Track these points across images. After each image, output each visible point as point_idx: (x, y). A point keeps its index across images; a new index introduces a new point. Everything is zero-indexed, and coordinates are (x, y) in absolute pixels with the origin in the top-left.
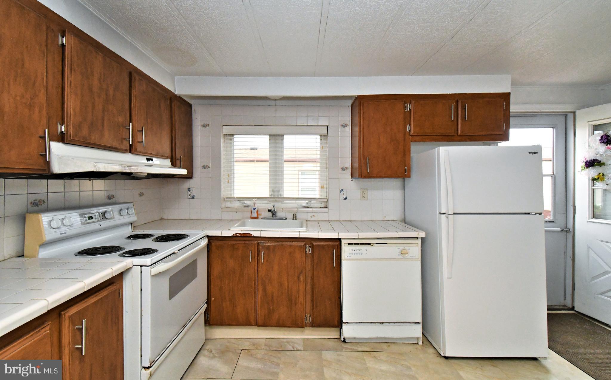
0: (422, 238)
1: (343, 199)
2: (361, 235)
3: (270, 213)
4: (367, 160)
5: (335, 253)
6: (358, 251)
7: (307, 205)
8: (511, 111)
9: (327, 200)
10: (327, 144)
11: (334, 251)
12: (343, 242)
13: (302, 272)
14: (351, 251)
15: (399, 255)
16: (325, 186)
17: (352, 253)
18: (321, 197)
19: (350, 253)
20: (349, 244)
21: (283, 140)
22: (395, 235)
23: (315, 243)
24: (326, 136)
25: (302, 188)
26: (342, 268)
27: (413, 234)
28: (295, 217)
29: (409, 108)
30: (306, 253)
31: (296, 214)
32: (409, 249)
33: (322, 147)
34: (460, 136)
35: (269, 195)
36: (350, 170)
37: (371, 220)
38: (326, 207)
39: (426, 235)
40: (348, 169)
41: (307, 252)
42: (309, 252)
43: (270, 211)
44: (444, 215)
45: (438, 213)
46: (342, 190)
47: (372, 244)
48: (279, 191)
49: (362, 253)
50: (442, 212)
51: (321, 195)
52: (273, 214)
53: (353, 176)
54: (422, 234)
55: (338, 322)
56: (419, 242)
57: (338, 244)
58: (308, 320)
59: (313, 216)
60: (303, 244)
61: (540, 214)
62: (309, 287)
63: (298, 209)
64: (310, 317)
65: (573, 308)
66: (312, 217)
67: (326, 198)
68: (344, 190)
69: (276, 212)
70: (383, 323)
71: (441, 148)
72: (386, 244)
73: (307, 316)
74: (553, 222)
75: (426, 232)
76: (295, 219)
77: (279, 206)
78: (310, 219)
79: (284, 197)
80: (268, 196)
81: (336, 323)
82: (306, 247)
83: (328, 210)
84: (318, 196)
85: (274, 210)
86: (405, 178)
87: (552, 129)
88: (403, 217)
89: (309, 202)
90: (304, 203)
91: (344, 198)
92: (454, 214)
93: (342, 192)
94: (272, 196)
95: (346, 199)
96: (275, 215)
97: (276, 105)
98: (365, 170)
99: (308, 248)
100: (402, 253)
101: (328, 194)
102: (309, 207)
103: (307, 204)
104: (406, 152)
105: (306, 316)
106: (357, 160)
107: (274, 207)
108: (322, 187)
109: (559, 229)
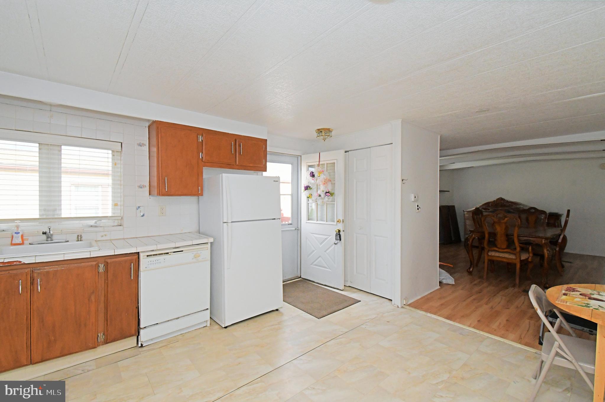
0: (211, 243)
1: (140, 216)
2: (160, 247)
3: (44, 236)
4: (165, 180)
5: (133, 267)
6: (157, 261)
7: (96, 225)
8: (267, 150)
9: (122, 218)
10: (121, 160)
11: (131, 265)
12: (141, 255)
13: (93, 292)
14: (150, 262)
15: (193, 259)
16: (119, 203)
17: (151, 264)
18: (114, 215)
19: (148, 264)
20: (147, 256)
21: (60, 151)
22: (190, 243)
23: (109, 261)
24: (120, 153)
25: (76, 207)
26: (140, 280)
27: (205, 241)
28: (79, 238)
29: (202, 140)
30: (98, 272)
31: (81, 235)
32: (201, 253)
33: (116, 163)
34: (237, 165)
35: (38, 215)
36: (148, 187)
37: (169, 234)
38: (120, 225)
39: (214, 240)
40: (146, 187)
41: (100, 271)
42: (102, 271)
43: (44, 233)
44: (226, 224)
45: (222, 222)
46: (139, 207)
47: (169, 253)
48: (55, 210)
49: (160, 262)
50: (224, 222)
51: (114, 213)
52: (48, 238)
53: (151, 193)
54: (211, 240)
55: (135, 330)
56: (209, 245)
57: (136, 258)
58: (101, 338)
59: (104, 236)
60: (94, 263)
61: (279, 219)
62: (102, 305)
63: (83, 229)
64: (103, 335)
65: (300, 277)
66: (102, 236)
67: (120, 216)
68: (141, 208)
69: (52, 235)
70: (178, 318)
71: (223, 174)
72: (182, 251)
73: (100, 336)
74: (292, 224)
75: (214, 239)
76: (80, 241)
77: (55, 228)
78: (100, 238)
79: (62, 217)
80: (38, 217)
81: (133, 332)
82: (98, 266)
83: (123, 228)
84: (110, 214)
85: (50, 232)
86: (199, 196)
87: (291, 165)
88: (198, 228)
89: (98, 221)
90: (92, 222)
91: (142, 215)
92: (232, 222)
93: (139, 210)
94: (44, 217)
95: (143, 216)
96: (50, 238)
97: (51, 111)
98: (163, 189)
99: (101, 267)
100: (195, 256)
101: (122, 211)
102: (98, 226)
103: (96, 223)
104: (200, 174)
105: (98, 336)
106: (155, 179)
107: (50, 229)
108: (116, 205)
109: (294, 229)
